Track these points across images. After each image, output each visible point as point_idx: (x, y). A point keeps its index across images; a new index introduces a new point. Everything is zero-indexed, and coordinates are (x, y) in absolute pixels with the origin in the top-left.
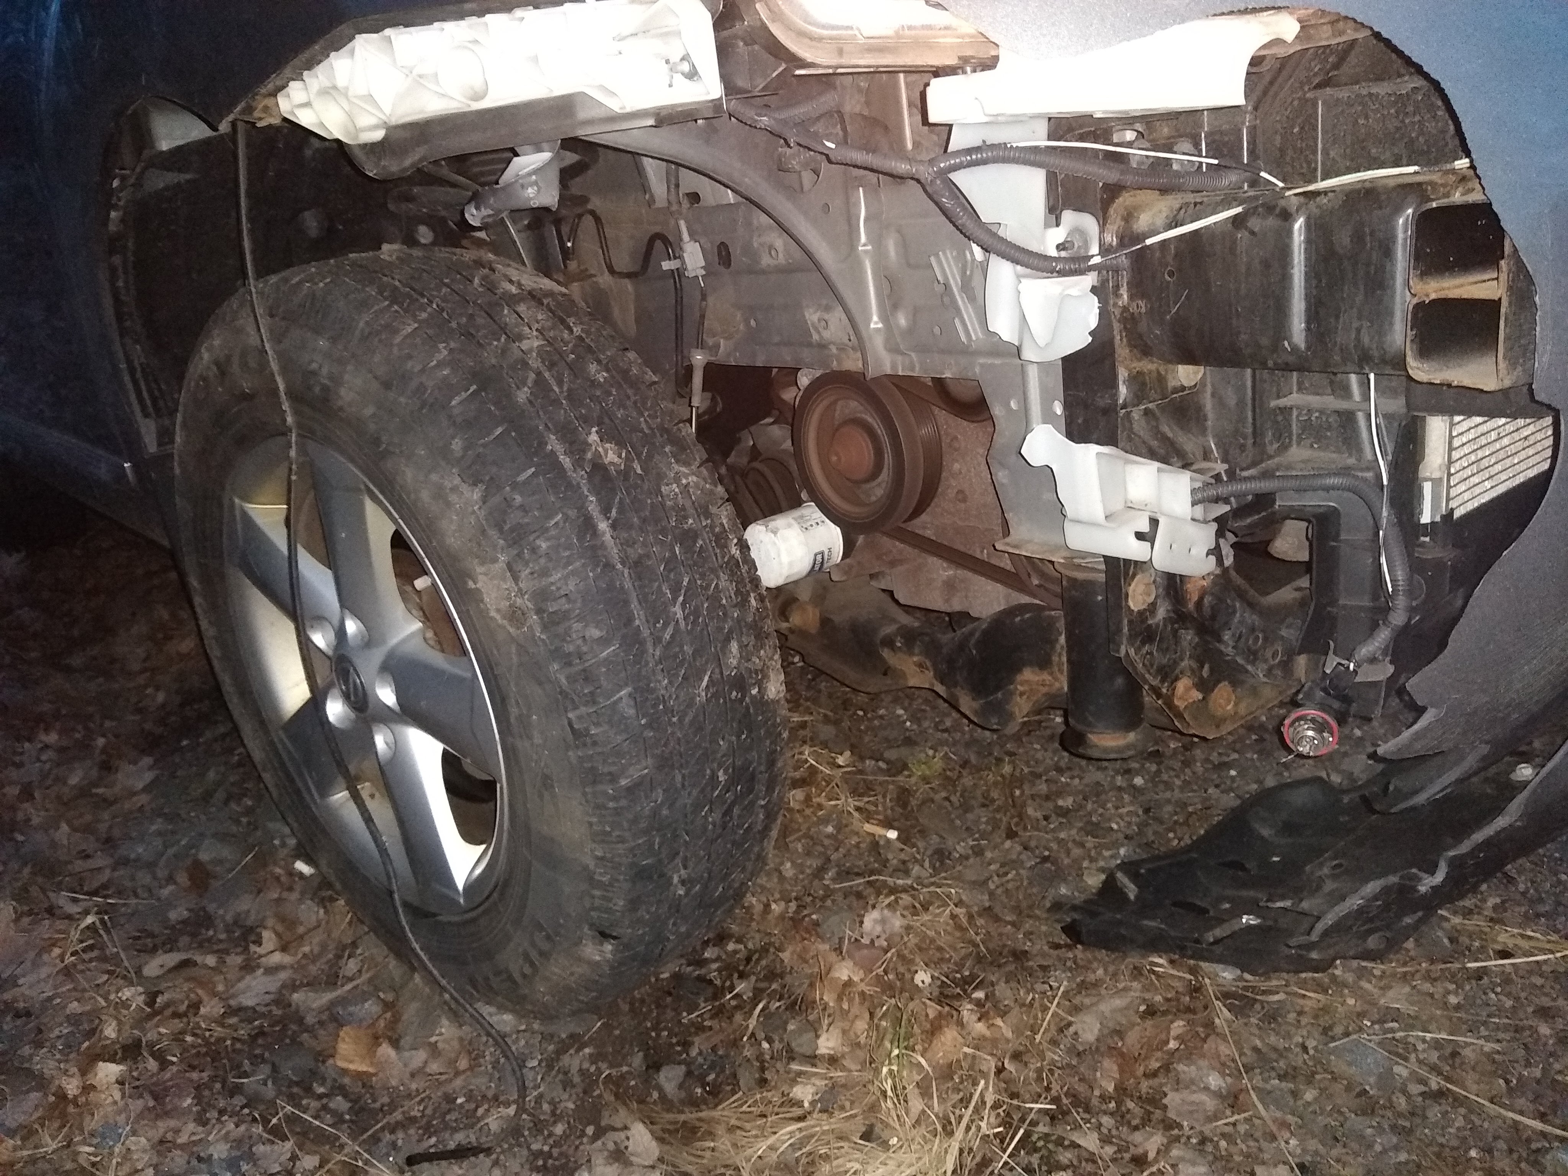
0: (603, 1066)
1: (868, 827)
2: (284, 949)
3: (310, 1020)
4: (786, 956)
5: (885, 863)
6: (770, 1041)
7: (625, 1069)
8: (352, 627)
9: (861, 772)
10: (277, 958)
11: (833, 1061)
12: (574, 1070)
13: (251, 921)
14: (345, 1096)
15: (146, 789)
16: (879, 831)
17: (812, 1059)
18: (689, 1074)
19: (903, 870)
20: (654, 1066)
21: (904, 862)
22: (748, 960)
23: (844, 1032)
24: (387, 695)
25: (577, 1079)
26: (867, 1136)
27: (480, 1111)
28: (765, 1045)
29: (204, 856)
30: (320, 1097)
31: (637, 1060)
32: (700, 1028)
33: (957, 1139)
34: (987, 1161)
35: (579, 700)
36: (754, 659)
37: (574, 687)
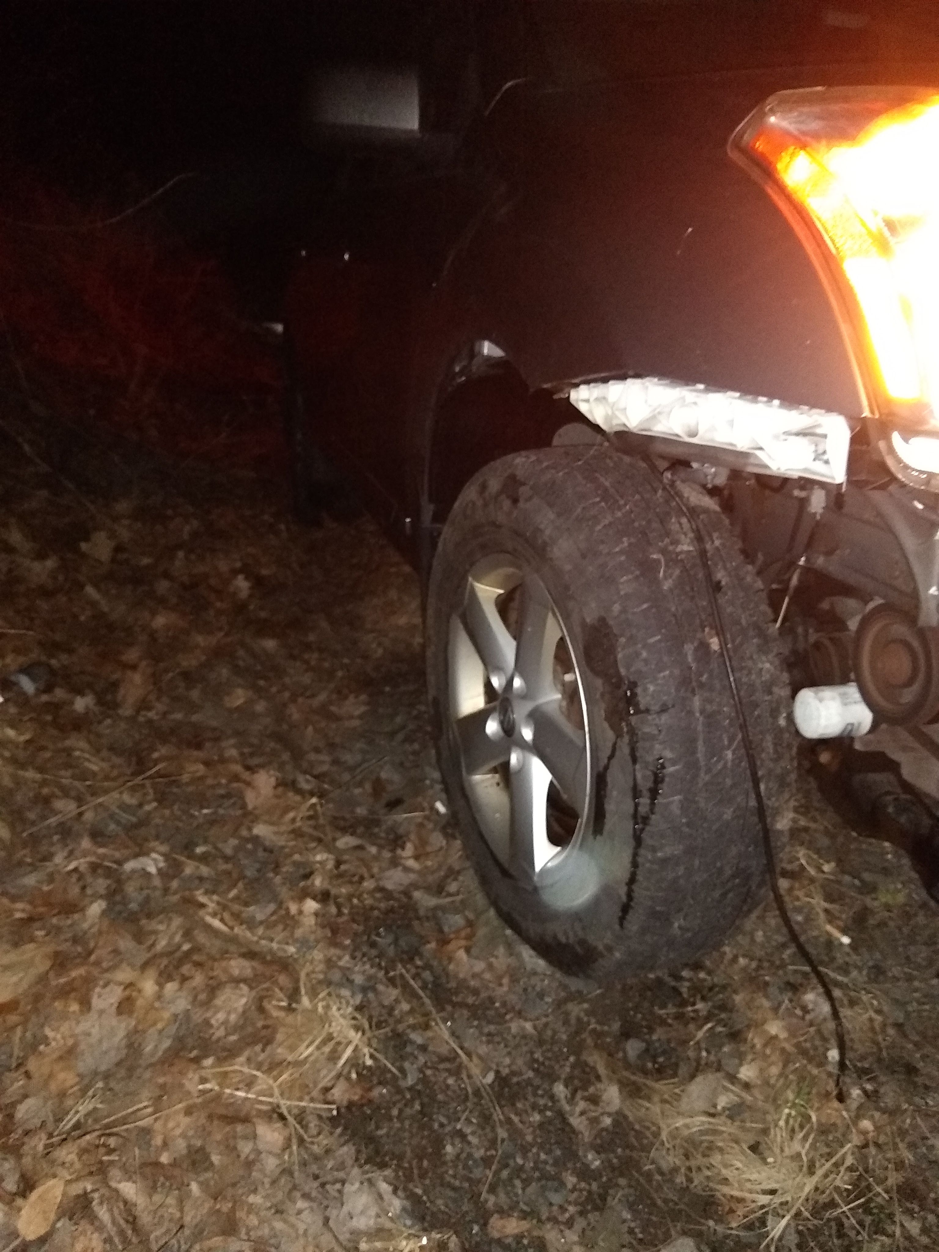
0: (593, 1020)
1: (829, 928)
2: (417, 858)
3: (422, 912)
4: (738, 999)
5: (833, 959)
6: (708, 1052)
7: (606, 1028)
8: (517, 683)
9: (839, 882)
10: (411, 863)
11: (747, 1086)
12: (574, 1015)
13: (401, 831)
14: (432, 973)
15: (361, 717)
16: (836, 933)
17: (733, 1078)
18: (647, 1050)
19: (845, 970)
20: (626, 1034)
21: (847, 963)
22: (711, 989)
23: (761, 1070)
24: (527, 734)
25: (573, 1021)
26: (754, 1148)
27: (508, 1017)
28: (704, 1054)
29: (384, 775)
30: (417, 967)
31: (616, 1026)
32: (663, 1022)
33: (815, 1179)
34: (832, 1204)
35: (646, 793)
36: (773, 799)
37: (645, 784)
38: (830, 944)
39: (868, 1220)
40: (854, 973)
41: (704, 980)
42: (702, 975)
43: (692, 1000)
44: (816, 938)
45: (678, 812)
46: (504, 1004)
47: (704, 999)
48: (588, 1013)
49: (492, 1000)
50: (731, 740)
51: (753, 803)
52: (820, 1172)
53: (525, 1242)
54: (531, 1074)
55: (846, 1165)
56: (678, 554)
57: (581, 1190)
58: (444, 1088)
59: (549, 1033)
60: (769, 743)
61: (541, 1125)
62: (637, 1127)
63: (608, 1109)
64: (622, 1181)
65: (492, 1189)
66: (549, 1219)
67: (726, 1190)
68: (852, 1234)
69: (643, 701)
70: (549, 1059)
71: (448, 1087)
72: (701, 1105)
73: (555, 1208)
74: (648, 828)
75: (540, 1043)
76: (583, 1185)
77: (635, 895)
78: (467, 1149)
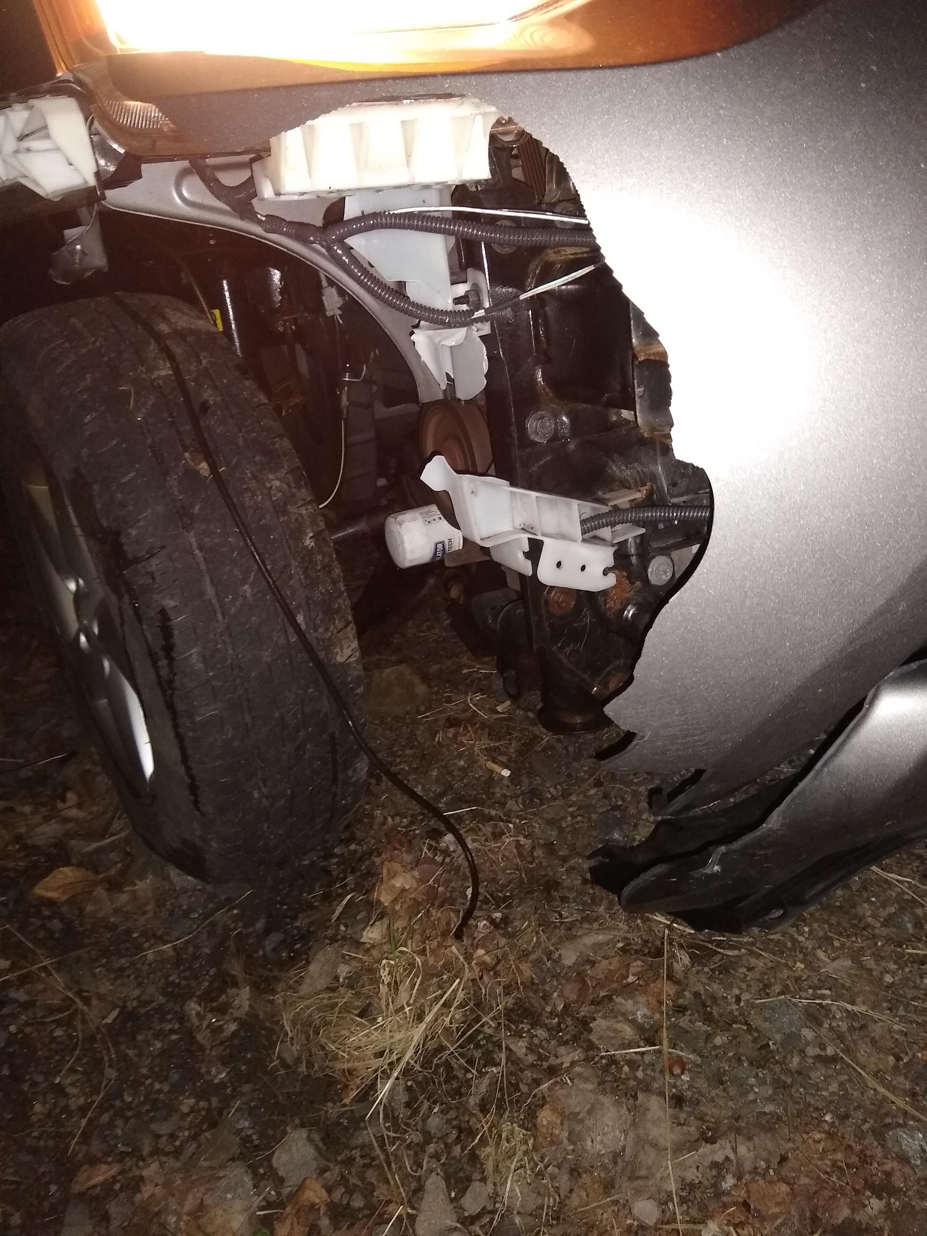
1: (491, 765)
5: (492, 796)
6: (346, 925)
16: (496, 768)
17: (358, 945)
18: (284, 941)
19: (501, 803)
20: (269, 930)
22: (360, 859)
23: (388, 927)
25: (219, 932)
26: (362, 1014)
27: (146, 945)
28: (342, 928)
31: (261, 924)
32: (308, 907)
33: (423, 1026)
34: (441, 1048)
35: (161, 654)
36: (321, 630)
37: (157, 644)
38: (491, 780)
39: (477, 1054)
40: (510, 804)
41: (355, 851)
42: (353, 847)
43: (341, 876)
44: (478, 779)
45: (200, 666)
46: (144, 934)
47: (353, 871)
48: (236, 919)
49: (129, 932)
50: (246, 573)
51: (294, 639)
52: (428, 1018)
53: (117, 1187)
54: (161, 999)
55: (456, 1004)
56: (153, 381)
57: (199, 1111)
58: (47, 1041)
59: (191, 950)
60: (295, 569)
61: (163, 1052)
62: (268, 1024)
63: (237, 1014)
64: (246, 1088)
65: (85, 1138)
66: (152, 1154)
67: (339, 1066)
68: (460, 1074)
69: (129, 550)
70: (185, 978)
71: (54, 1039)
72: (323, 983)
73: (164, 1139)
74: (177, 692)
75: (178, 962)
76: (202, 1104)
77: (194, 772)
78: (62, 1102)
